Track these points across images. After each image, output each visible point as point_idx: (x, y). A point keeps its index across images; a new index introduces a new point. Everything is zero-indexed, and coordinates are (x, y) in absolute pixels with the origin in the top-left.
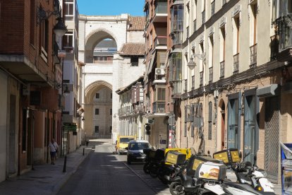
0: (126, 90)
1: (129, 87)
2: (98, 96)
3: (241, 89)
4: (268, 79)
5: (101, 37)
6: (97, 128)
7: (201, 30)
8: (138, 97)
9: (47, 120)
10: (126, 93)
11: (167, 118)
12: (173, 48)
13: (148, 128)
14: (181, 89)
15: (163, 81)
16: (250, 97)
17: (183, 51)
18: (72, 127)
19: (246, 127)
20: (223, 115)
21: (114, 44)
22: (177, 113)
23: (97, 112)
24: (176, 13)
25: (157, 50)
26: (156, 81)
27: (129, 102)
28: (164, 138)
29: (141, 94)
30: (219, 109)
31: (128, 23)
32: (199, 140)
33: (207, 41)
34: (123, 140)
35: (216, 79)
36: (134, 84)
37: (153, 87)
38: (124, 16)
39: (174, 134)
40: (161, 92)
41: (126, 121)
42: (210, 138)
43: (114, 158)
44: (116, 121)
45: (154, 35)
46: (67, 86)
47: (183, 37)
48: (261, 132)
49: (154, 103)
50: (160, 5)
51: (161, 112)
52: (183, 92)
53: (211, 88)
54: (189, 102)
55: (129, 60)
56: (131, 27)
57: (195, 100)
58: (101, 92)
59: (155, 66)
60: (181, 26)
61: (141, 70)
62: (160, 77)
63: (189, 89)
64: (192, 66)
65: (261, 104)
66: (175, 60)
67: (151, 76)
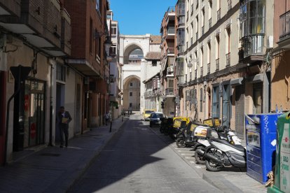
0: (149, 81)
1: (151, 79)
2: (131, 85)
3: (220, 80)
4: (237, 74)
5: (133, 48)
6: (131, 105)
7: (196, 44)
8: (157, 85)
9: (100, 100)
10: (149, 83)
11: (174, 98)
12: (178, 55)
13: (163, 104)
14: (183, 80)
15: (172, 75)
16: (226, 85)
17: (184, 57)
18: (115, 104)
19: (224, 104)
20: (210, 97)
21: (141, 52)
22: (181, 95)
23: (131, 94)
24: (180, 34)
25: (168, 57)
26: (168, 75)
27: (151, 88)
28: (173, 110)
29: (159, 84)
30: (207, 93)
31: (150, 39)
32: (195, 112)
33: (199, 51)
34: (147, 112)
35: (205, 74)
36: (154, 77)
37: (166, 79)
38: (148, 35)
39: (179, 108)
40: (171, 82)
41: (149, 100)
42: (201, 111)
43: (142, 123)
44: (143, 100)
45: (167, 47)
46: (113, 79)
47: (185, 48)
48: (233, 108)
49: (166, 89)
50: (170, 29)
51: (171, 94)
52: (184, 82)
53: (202, 80)
54: (188, 89)
55: (151, 62)
56: (152, 42)
57: (192, 87)
58: (133, 82)
59: (167, 66)
60: (183, 42)
61: (158, 68)
62: (170, 73)
63: (188, 81)
64: (190, 66)
65: (233, 90)
66: (180, 62)
67: (165, 72)
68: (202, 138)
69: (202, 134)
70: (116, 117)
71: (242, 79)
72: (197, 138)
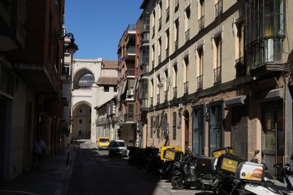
0: (102, 107)
1: (105, 105)
2: (81, 111)
3: (207, 101)
4: (234, 92)
6: (80, 132)
7: (166, 61)
8: (112, 110)
10: (102, 110)
11: (134, 125)
12: (142, 76)
13: (119, 131)
14: (148, 104)
15: (132, 99)
16: (216, 107)
17: (149, 78)
19: (211, 130)
20: (187, 123)
21: (92, 78)
22: (144, 121)
23: (81, 121)
24: (144, 52)
25: (128, 78)
26: (127, 99)
27: (104, 114)
28: (132, 138)
29: (114, 109)
30: (183, 117)
31: (102, 64)
34: (103, 140)
35: (180, 95)
36: (109, 102)
37: (125, 103)
38: (100, 59)
39: (141, 136)
40: (131, 107)
41: (102, 128)
42: (174, 138)
44: (94, 128)
45: (126, 68)
47: (150, 68)
48: (227, 135)
49: (125, 115)
50: (130, 48)
51: (130, 120)
52: (149, 106)
53: (175, 102)
54: (155, 113)
55: (103, 88)
56: (104, 67)
57: (161, 112)
58: (84, 108)
59: (127, 89)
60: (147, 60)
62: (130, 97)
63: (155, 104)
64: (160, 86)
65: (226, 113)
66: (144, 84)
67: (123, 96)
68: (255, 183)
69: (253, 176)
70: (66, 145)
71: (244, 97)
72: (244, 182)
